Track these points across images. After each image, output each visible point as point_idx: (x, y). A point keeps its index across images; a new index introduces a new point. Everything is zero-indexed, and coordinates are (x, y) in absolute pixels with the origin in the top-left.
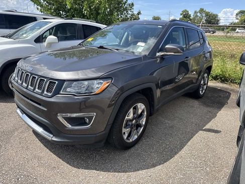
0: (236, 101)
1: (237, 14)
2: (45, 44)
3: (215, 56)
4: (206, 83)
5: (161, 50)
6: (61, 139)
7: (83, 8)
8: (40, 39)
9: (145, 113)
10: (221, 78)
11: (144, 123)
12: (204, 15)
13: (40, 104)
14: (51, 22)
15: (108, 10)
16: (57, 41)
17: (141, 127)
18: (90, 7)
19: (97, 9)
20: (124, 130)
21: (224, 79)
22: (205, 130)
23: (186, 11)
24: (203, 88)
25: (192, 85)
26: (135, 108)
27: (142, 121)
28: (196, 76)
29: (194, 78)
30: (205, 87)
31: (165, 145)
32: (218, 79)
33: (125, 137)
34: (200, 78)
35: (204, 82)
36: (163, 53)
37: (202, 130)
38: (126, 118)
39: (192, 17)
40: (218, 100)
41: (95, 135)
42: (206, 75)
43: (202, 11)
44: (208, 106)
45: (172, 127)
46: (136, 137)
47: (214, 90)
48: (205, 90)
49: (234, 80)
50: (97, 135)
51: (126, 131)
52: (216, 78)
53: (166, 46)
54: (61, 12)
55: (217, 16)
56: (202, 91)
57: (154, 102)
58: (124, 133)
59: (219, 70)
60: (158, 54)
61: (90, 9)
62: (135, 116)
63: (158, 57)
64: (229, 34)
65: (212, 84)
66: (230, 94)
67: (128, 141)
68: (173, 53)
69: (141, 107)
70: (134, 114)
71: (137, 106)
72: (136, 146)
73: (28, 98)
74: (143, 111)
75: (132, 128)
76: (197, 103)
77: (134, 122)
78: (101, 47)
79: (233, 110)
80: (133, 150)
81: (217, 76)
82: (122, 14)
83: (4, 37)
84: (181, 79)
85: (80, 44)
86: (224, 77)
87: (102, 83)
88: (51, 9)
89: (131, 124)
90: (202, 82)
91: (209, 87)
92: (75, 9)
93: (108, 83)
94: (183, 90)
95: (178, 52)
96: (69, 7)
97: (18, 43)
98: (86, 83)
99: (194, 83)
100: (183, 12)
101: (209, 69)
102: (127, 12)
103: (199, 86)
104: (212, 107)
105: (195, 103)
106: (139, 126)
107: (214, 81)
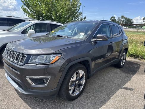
0: (144, 70)
1: (143, 19)
2: (27, 34)
3: (130, 42)
4: (125, 58)
5: (94, 38)
6: (28, 93)
7: (52, 15)
8: (24, 32)
9: (85, 77)
10: (134, 56)
11: (84, 83)
12: (124, 19)
13: (16, 70)
14: (32, 22)
15: (67, 16)
16: (34, 32)
17: (82, 86)
18: (56, 14)
19: (60, 16)
20: (70, 88)
21: (136, 56)
22: (124, 88)
23: (113, 17)
24: (123, 61)
25: (115, 60)
26: (78, 73)
27: (83, 82)
28: (118, 54)
29: (117, 55)
30: (124, 61)
31: (97, 98)
32: (132, 56)
33: (71, 92)
34: (120, 55)
35: (123, 58)
36: (95, 40)
37: (122, 88)
38: (71, 79)
39: (117, 21)
40: (132, 69)
41: (50, 91)
42: (124, 54)
43: (122, 17)
44: (126, 73)
45: (103, 86)
46: (78, 92)
47: (130, 63)
48: (124, 63)
49: (143, 57)
50: (52, 91)
51: (71, 88)
52: (131, 56)
53: (98, 35)
54: (40, 17)
55: (132, 20)
56: (122, 63)
57: (90, 70)
58: (70, 90)
59: (133, 51)
60: (92, 40)
61: (57, 16)
62: (78, 78)
63: (93, 41)
64: (139, 30)
65: (128, 59)
66: (140, 65)
67: (72, 95)
68: (102, 40)
69: (82, 73)
70: (76, 77)
71: (79, 72)
72: (79, 99)
73: (10, 66)
74: (83, 76)
75: (76, 86)
76: (119, 71)
77: (77, 82)
78: (59, 36)
79: (142, 76)
80: (76, 101)
81: (132, 54)
82: (75, 19)
83: (4, 30)
84: (109, 55)
85: (47, 34)
86: (137, 55)
87: (55, 57)
88: (34, 15)
89: (75, 84)
90: (122, 58)
91: (127, 61)
92: (48, 16)
93: (59, 57)
94: (110, 62)
95: (105, 39)
96: (44, 14)
97: (12, 33)
98: (45, 57)
99: (117, 58)
100: (112, 18)
101: (126, 50)
102: (78, 17)
103: (120, 60)
104: (129, 73)
105: (118, 71)
106: (80, 85)
107: (130, 58)
